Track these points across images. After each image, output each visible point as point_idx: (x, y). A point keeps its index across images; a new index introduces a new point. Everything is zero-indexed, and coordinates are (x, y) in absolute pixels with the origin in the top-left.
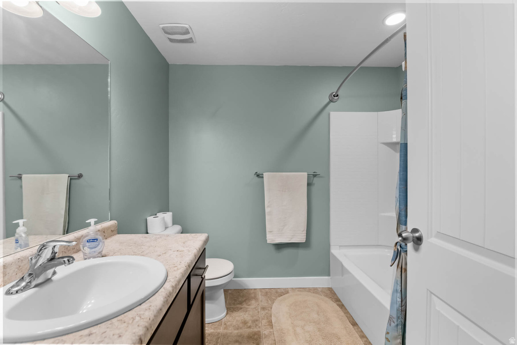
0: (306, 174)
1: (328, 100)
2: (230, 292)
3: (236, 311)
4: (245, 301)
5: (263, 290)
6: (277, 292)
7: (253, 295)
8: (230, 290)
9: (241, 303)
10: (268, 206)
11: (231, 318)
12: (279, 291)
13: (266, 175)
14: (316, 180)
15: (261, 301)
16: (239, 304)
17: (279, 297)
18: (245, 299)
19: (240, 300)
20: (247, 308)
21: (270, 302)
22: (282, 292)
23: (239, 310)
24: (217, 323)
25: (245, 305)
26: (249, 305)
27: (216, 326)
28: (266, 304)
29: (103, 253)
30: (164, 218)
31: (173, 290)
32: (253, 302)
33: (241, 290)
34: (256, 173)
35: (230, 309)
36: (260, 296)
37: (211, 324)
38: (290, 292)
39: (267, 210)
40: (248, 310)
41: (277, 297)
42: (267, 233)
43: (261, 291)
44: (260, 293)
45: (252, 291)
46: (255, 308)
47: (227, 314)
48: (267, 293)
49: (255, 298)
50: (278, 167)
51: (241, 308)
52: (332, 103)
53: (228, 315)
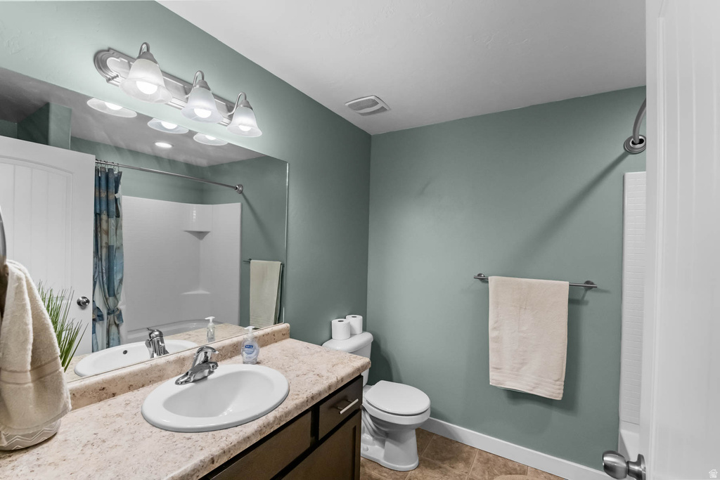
0: (567, 283)
1: (622, 151)
2: (434, 437)
3: (431, 468)
4: (450, 459)
5: (484, 453)
6: (505, 465)
7: (465, 455)
8: (436, 435)
9: (443, 460)
10: (495, 329)
11: (420, 475)
12: (510, 464)
13: (492, 280)
14: (590, 296)
15: (474, 469)
16: (440, 460)
17: (506, 474)
18: (451, 455)
19: (443, 455)
20: (449, 471)
21: (487, 477)
22: (515, 469)
23: (435, 469)
24: (401, 474)
25: (446, 466)
26: (453, 468)
27: (398, 477)
28: (479, 477)
29: (258, 360)
30: (349, 323)
31: (274, 421)
32: (461, 465)
33: (451, 440)
34: (480, 275)
35: (424, 463)
36: (475, 462)
37: (392, 472)
38: (529, 473)
39: (492, 334)
40: (449, 473)
41: (501, 473)
42: (490, 369)
43: (480, 454)
44: (477, 456)
45: (466, 449)
46: (460, 476)
47: (418, 467)
48: (488, 460)
49: (467, 461)
50: (515, 269)
51: (440, 467)
52: (630, 157)
53: (418, 469)
